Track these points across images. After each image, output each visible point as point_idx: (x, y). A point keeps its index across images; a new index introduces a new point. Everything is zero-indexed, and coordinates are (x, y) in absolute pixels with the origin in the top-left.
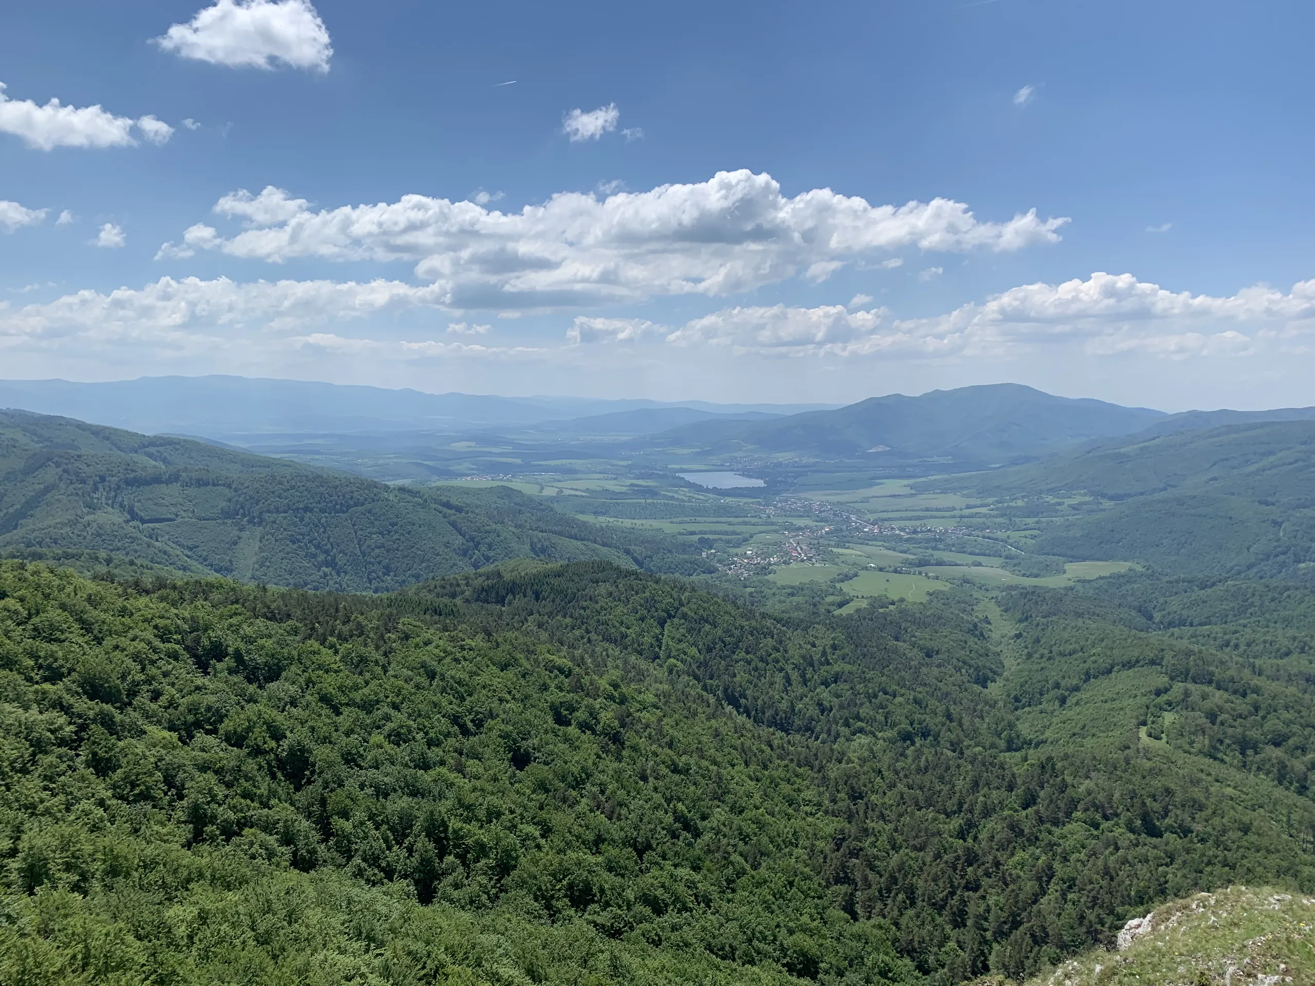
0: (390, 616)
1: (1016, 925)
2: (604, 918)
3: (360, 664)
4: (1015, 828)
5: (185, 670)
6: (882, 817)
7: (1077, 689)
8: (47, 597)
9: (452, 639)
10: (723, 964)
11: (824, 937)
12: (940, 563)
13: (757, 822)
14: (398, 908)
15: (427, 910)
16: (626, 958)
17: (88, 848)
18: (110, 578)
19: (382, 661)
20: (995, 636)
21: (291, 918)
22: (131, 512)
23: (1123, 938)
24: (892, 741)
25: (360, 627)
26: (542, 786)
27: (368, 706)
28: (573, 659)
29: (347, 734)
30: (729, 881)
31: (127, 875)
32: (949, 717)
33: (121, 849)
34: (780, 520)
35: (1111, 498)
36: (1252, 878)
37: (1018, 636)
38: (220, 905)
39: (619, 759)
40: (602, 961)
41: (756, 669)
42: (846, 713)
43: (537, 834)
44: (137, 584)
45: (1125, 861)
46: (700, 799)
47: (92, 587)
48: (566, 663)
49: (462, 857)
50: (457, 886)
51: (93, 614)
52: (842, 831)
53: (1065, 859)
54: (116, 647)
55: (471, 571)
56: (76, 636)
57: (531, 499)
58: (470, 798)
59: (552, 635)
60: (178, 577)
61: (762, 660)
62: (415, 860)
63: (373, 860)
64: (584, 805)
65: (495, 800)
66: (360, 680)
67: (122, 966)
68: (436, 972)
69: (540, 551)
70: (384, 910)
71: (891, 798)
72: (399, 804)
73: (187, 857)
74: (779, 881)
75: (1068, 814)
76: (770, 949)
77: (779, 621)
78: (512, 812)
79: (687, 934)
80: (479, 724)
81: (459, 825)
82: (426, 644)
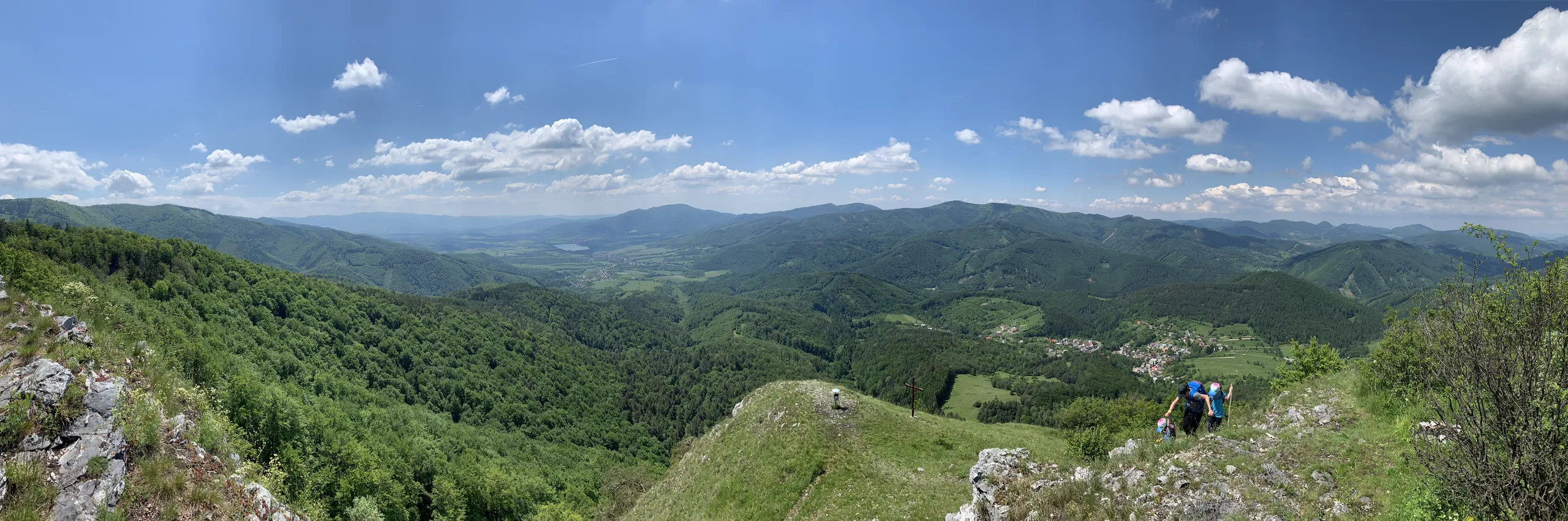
0: (440, 305)
1: (694, 414)
2: (528, 430)
3: (429, 324)
4: (692, 377)
5: (367, 322)
6: (641, 380)
7: (711, 320)
8: (323, 291)
9: (464, 315)
10: (579, 448)
11: (621, 432)
12: (659, 275)
13: (591, 388)
14: (445, 423)
15: (456, 425)
16: (538, 446)
17: (334, 383)
18: (343, 285)
19: (437, 323)
20: (681, 302)
21: (405, 422)
22: (350, 262)
23: (734, 412)
24: (644, 349)
25: (428, 309)
26: (502, 376)
27: (433, 341)
28: (513, 323)
29: (425, 352)
30: (580, 413)
31: (347, 396)
32: (665, 336)
33: (345, 385)
34: (596, 263)
35: (719, 247)
36: (773, 379)
37: (689, 301)
38: (379, 413)
39: (533, 364)
40: (528, 448)
41: (588, 325)
42: (625, 339)
43: (501, 395)
44: (351, 288)
45: (731, 382)
46: (567, 380)
47: (337, 288)
48: (509, 325)
49: (470, 404)
50: (469, 416)
51: (337, 298)
52: (625, 388)
53: (711, 385)
54: (344, 311)
55: (471, 287)
56: (332, 305)
57: (493, 258)
58: (473, 380)
59: (504, 314)
60: (365, 287)
61: (591, 321)
62: (451, 405)
63: (436, 403)
64: (519, 383)
65: (484, 381)
66: (429, 330)
67: (345, 429)
68: (461, 450)
69: (498, 279)
70: (440, 423)
71: (644, 372)
72: (444, 381)
73: (367, 393)
74: (601, 411)
75: (711, 368)
76: (598, 440)
77: (597, 304)
78: (490, 386)
79: (563, 436)
80: (476, 349)
81: (469, 391)
82: (454, 317)
